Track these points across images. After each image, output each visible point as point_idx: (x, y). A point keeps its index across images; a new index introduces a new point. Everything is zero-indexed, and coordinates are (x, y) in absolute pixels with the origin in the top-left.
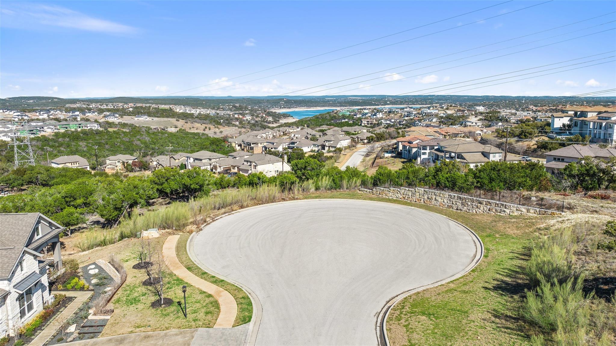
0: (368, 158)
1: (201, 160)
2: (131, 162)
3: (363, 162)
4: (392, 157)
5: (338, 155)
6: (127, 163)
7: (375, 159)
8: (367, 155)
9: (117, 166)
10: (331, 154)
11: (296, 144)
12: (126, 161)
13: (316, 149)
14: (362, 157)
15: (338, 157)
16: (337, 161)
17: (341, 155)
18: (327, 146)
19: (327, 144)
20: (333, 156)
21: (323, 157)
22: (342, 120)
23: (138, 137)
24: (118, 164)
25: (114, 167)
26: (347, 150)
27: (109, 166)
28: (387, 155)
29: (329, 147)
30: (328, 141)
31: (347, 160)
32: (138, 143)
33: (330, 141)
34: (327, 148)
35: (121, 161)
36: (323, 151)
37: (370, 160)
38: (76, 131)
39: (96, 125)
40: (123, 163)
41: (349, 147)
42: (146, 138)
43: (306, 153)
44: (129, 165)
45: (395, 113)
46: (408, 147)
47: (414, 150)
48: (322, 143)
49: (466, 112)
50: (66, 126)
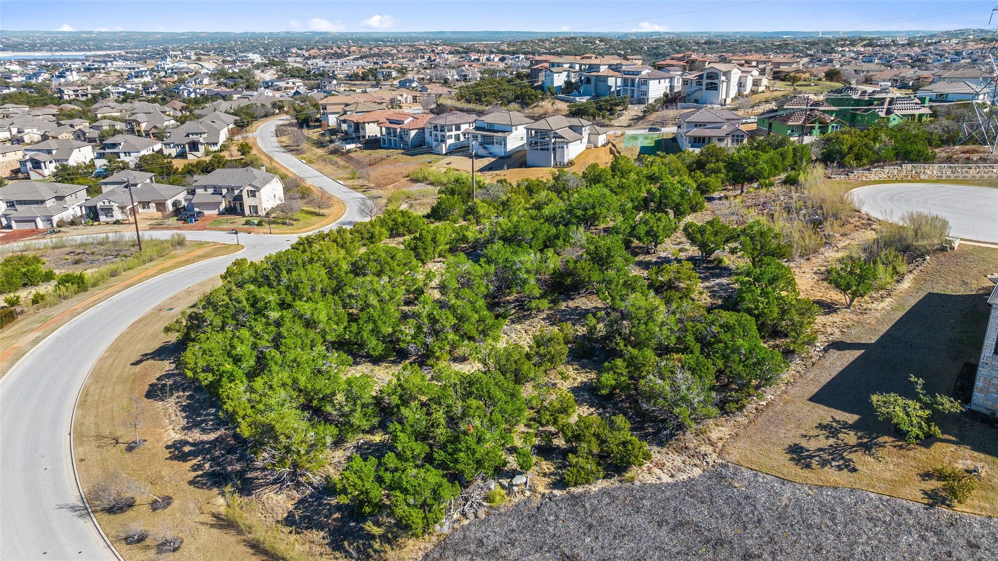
3: (311, 162)
4: (360, 148)
13: (173, 152)
18: (202, 144)
28: (349, 146)
29: (206, 144)
36: (194, 153)
37: (325, 158)
45: (102, 71)
46: (399, 130)
47: (413, 133)
48: (188, 140)
49: (238, 64)
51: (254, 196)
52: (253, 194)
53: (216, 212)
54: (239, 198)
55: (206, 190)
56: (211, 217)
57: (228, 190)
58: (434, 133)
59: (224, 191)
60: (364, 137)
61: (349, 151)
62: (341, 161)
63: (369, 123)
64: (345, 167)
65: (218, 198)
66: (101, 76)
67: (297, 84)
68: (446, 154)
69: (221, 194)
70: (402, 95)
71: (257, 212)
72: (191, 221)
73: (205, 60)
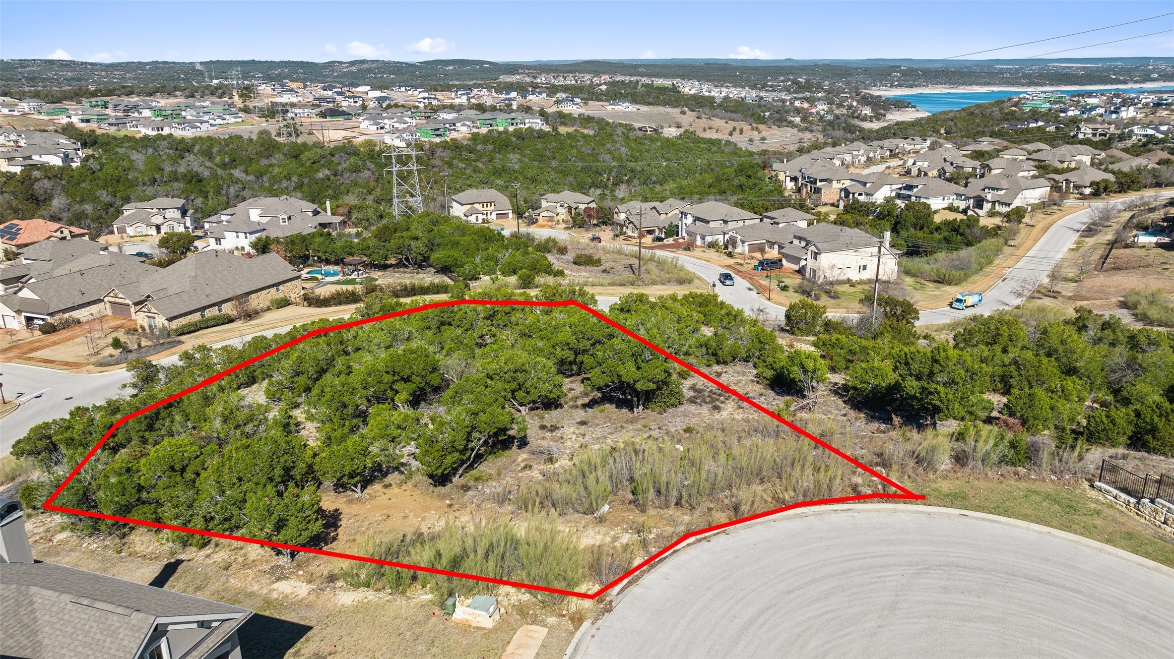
0: (1090, 241)
1: (707, 222)
2: (582, 207)
3: (1077, 249)
4: (1160, 245)
5: (1014, 225)
6: (576, 209)
7: (1113, 244)
8: (1090, 231)
9: (557, 215)
10: (997, 221)
11: (915, 190)
12: (574, 206)
13: (962, 205)
14: (1075, 237)
15: (1014, 233)
16: (1010, 243)
17: (1022, 225)
18: (988, 202)
19: (989, 197)
20: (999, 227)
21: (975, 230)
22: (1029, 123)
23: (608, 146)
24: (560, 210)
25: (552, 215)
26: (1039, 216)
27: (545, 214)
28: (1144, 239)
29: (994, 203)
30: (993, 189)
31: (1036, 241)
32: (607, 157)
33: (998, 189)
34: (987, 206)
35: (566, 205)
36: (976, 210)
37: (1094, 248)
38: (506, 131)
39: (539, 121)
40: (570, 208)
41: (1043, 206)
42: (623, 149)
43: (936, 212)
44: (579, 214)
48: (978, 194)
50: (490, 122)
64: (1087, 264)
71: (814, 278)
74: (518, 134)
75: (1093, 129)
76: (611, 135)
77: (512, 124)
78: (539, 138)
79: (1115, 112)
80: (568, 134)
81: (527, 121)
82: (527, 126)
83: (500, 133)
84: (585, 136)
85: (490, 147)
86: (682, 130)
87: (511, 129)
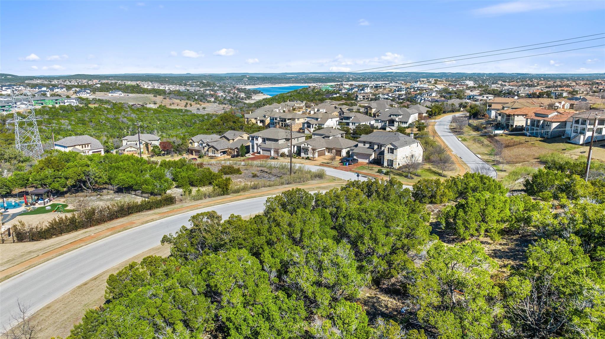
1: (277, 140)
4: (507, 134)
6: (151, 144)
7: (488, 136)
9: (138, 149)
14: (453, 135)
18: (397, 122)
25: (134, 149)
28: (498, 132)
33: (398, 115)
38: (54, 107)
39: (74, 101)
40: (147, 145)
44: (156, 147)
45: (383, 88)
46: (542, 122)
47: (554, 125)
48: (390, 118)
49: (458, 86)
50: (42, 102)
51: (392, 153)
52: (392, 151)
53: (367, 161)
54: (382, 153)
55: (364, 145)
56: (362, 164)
57: (378, 146)
58: (574, 125)
59: (376, 147)
60: (512, 126)
61: (496, 135)
62: (486, 141)
63: (518, 115)
64: (487, 146)
65: (370, 151)
66: (381, 90)
67: (490, 98)
68: (582, 145)
69: (373, 149)
70: (560, 103)
71: (392, 165)
72: (346, 164)
73: (439, 84)
74: (63, 109)
75: (363, 96)
76: (121, 108)
77: (56, 103)
78: (77, 110)
79: (363, 90)
80: (95, 108)
81: (66, 101)
82: (66, 104)
83: (51, 108)
84: (107, 109)
85: (47, 117)
86: (157, 105)
87: (57, 106)
